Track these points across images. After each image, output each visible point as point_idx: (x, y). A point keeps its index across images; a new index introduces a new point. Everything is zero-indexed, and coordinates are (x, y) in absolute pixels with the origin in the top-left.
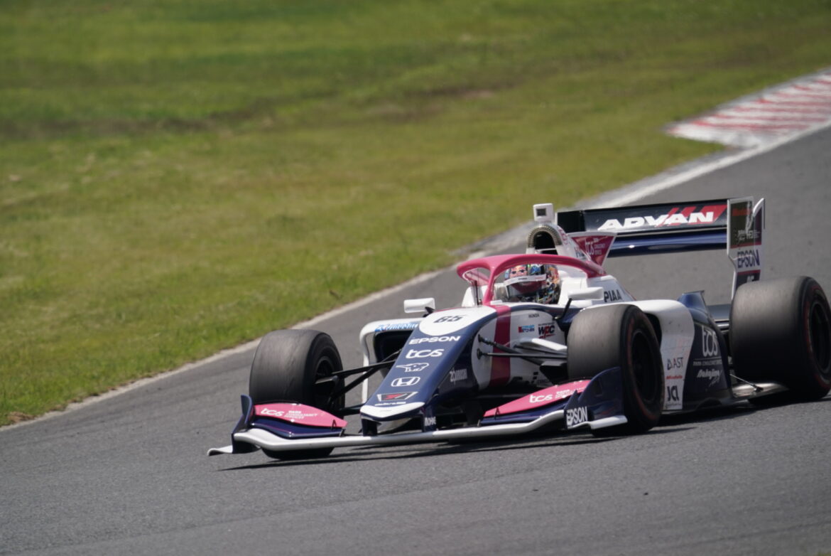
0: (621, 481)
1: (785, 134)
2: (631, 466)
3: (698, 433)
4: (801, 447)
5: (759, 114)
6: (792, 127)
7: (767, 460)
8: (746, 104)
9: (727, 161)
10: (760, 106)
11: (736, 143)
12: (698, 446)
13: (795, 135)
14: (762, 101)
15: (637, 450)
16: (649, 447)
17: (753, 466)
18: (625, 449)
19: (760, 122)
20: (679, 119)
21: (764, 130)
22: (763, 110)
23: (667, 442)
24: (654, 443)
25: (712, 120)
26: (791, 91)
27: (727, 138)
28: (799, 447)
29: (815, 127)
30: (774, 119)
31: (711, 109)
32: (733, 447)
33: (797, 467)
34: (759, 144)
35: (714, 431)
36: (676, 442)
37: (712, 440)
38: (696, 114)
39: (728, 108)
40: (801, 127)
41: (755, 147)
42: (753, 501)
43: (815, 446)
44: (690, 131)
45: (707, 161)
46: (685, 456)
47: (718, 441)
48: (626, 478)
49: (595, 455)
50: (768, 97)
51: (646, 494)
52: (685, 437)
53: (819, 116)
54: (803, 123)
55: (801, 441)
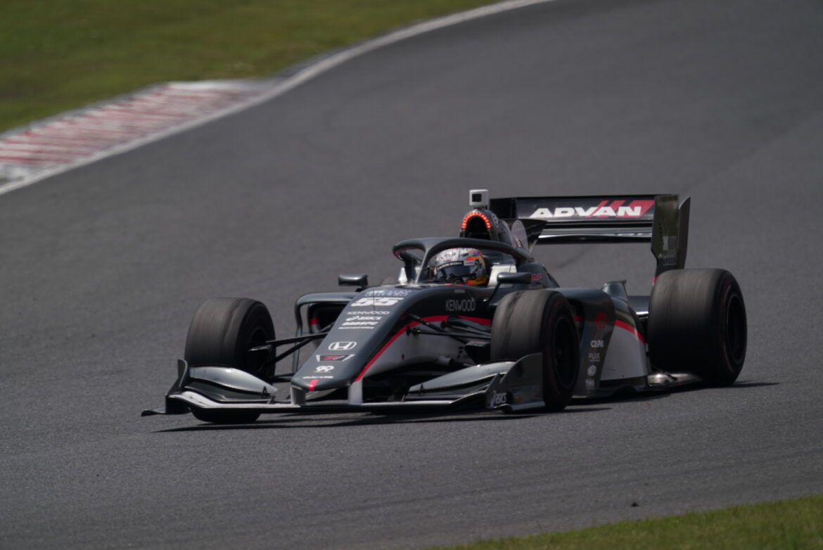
1: (50, 167)
4: (61, 477)
5: (26, 147)
6: (58, 161)
7: (27, 487)
8: (14, 137)
10: (26, 139)
11: (2, 175)
13: (61, 168)
14: (28, 133)
17: (14, 493)
19: (26, 155)
21: (31, 162)
22: (31, 143)
26: (58, 125)
28: (59, 476)
29: (81, 161)
30: (39, 152)
33: (57, 496)
34: (25, 177)
40: (66, 161)
41: (20, 178)
42: (14, 527)
43: (75, 477)
50: (36, 130)
53: (85, 150)
54: (68, 157)
55: (61, 471)
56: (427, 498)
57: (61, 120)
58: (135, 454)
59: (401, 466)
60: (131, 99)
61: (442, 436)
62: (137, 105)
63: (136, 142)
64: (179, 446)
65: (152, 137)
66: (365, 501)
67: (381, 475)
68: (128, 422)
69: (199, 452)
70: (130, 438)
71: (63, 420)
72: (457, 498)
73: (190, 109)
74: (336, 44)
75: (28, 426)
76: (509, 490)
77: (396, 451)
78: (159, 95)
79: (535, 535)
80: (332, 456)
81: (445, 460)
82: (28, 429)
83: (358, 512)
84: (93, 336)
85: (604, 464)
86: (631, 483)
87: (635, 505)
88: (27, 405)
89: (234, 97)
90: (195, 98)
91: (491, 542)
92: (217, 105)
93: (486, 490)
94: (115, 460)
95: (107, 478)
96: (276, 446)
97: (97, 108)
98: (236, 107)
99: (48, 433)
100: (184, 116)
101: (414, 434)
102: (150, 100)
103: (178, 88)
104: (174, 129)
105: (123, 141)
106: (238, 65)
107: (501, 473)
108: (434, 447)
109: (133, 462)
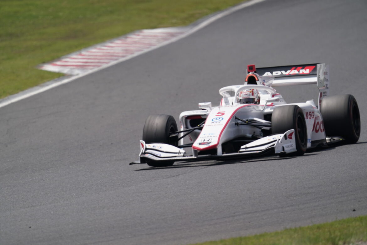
0: (19, 222)
1: (91, 69)
2: (24, 215)
3: (53, 201)
4: (99, 207)
5: (80, 60)
6: (95, 66)
7: (83, 212)
8: (74, 56)
9: (65, 81)
10: (80, 57)
11: (69, 73)
12: (53, 207)
13: (96, 69)
14: (81, 55)
15: (27, 208)
16: (31, 207)
17: (77, 215)
18: (21, 207)
19: (80, 64)
20: (44, 63)
21: (82, 67)
22: (82, 59)
23: (39, 204)
24: (34, 205)
25: (58, 63)
26: (94, 50)
27: (65, 71)
28: (98, 207)
29: (105, 66)
30: (86, 62)
31: (58, 58)
32: (69, 207)
33: (97, 216)
34: (80, 73)
35: (60, 200)
36: (43, 205)
37: (59, 204)
38: (51, 61)
39: (66, 58)
40: (98, 66)
41: (77, 75)
42: (78, 231)
44: (49, 68)
45: (56, 81)
46: (47, 211)
47: (62, 204)
48: (21, 220)
49: (8, 210)
50: (84, 53)
51: (30, 227)
52: (47, 202)
53: (106, 61)
54: (99, 64)
55: (99, 204)
56: (262, 211)
57: (96, 48)
58: (132, 196)
59: (250, 197)
60: (127, 38)
61: (268, 183)
62: (129, 40)
63: (129, 57)
64: (151, 191)
65: (136, 54)
66: (234, 213)
67: (241, 201)
68: (128, 181)
69: (160, 194)
70: (129, 188)
71: (99, 181)
72: (275, 210)
73: (153, 41)
74: (217, 10)
75: (83, 185)
76: (298, 206)
77: (248, 190)
78: (138, 35)
79: (310, 225)
80: (219, 193)
81: (270, 194)
82: (83, 186)
83: (231, 218)
84: (112, 144)
85: (341, 193)
86: (352, 201)
87: (354, 210)
88: (83, 176)
89: (172, 35)
90: (155, 36)
91: (291, 229)
92: (165, 39)
93: (288, 206)
94: (123, 199)
95: (120, 207)
96: (194, 190)
97: (111, 42)
98: (174, 40)
99: (93, 187)
100: (150, 45)
101: (255, 183)
102: (134, 38)
103: (147, 32)
104: (146, 50)
105: (123, 57)
106: (174, 21)
107: (295, 198)
108: (265, 188)
109: (131, 200)
